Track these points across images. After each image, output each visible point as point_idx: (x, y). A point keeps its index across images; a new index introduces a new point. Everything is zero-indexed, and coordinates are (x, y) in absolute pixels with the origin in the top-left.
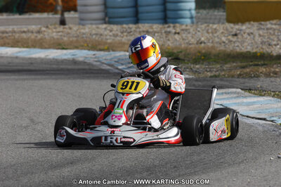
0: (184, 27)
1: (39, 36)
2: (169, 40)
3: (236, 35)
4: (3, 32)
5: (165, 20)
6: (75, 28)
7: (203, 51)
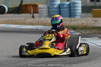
0: (77, 19)
1: (25, 21)
2: (72, 23)
3: (96, 21)
4: (11, 20)
5: (70, 16)
6: (37, 19)
7: (84, 26)
